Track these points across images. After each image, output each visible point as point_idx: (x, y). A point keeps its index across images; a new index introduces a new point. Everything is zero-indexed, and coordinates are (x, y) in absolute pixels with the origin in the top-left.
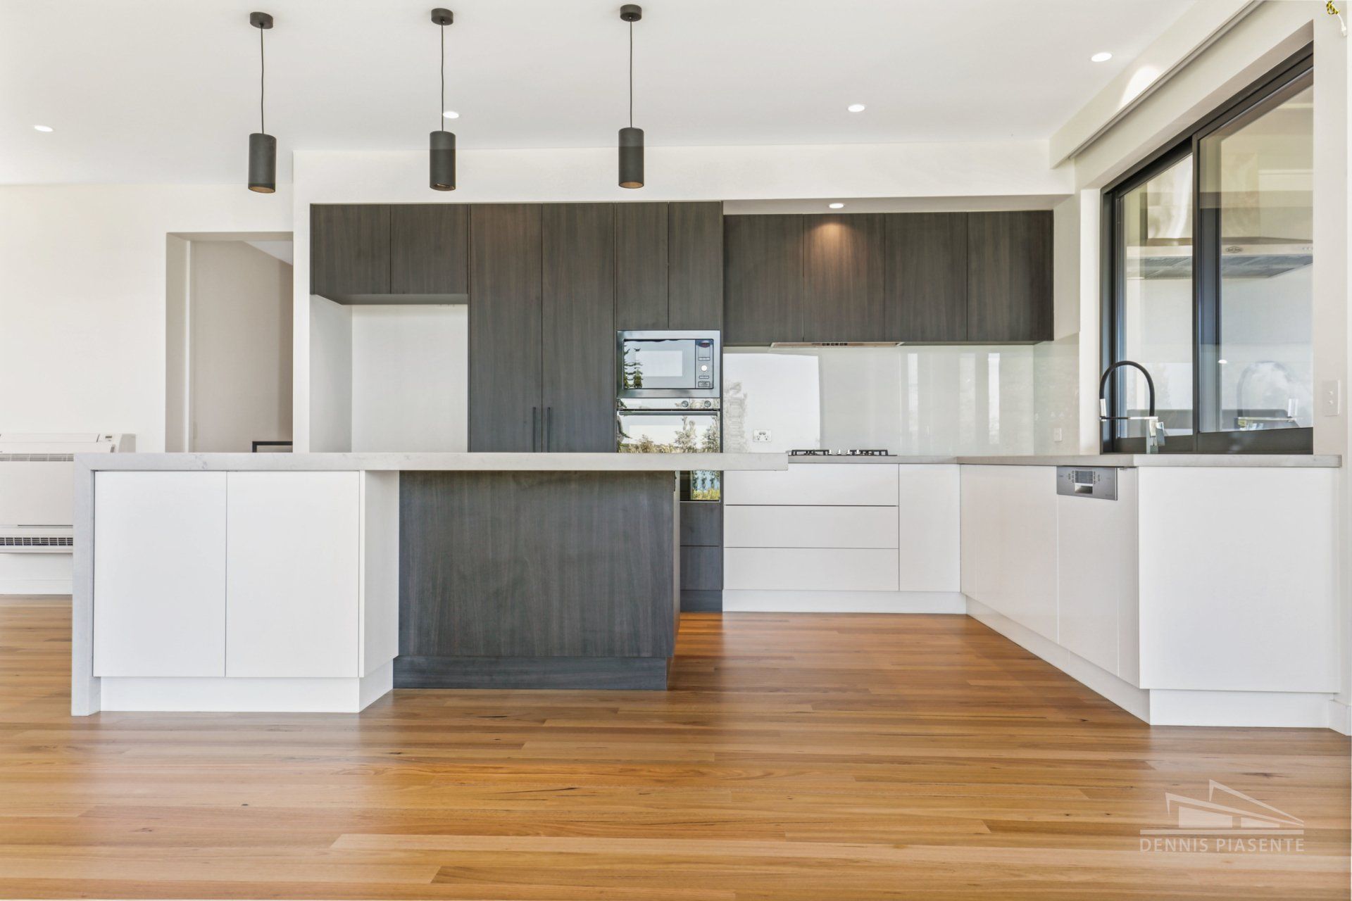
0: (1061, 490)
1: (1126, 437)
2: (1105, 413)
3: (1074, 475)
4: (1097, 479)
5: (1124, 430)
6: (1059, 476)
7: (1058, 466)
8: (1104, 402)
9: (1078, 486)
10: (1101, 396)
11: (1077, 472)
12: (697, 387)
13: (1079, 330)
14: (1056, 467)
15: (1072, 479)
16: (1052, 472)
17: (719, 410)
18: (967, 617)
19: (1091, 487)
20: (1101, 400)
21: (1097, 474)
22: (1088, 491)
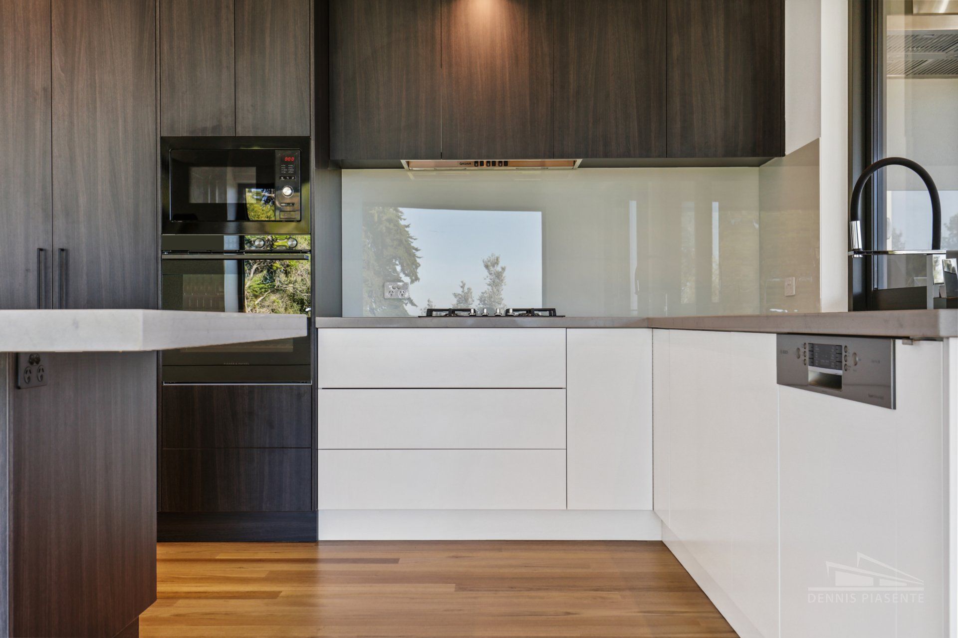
0: (784, 379)
1: (885, 287)
2: (858, 244)
3: (807, 350)
4: (850, 362)
5: (882, 277)
6: (781, 352)
7: (778, 334)
8: (857, 225)
9: (813, 373)
10: (853, 217)
11: (812, 345)
12: (278, 219)
13: (820, 136)
14: (775, 335)
15: (802, 358)
16: (770, 342)
17: (310, 251)
18: (660, 546)
19: (840, 377)
20: (854, 223)
21: (851, 351)
22: (831, 384)
